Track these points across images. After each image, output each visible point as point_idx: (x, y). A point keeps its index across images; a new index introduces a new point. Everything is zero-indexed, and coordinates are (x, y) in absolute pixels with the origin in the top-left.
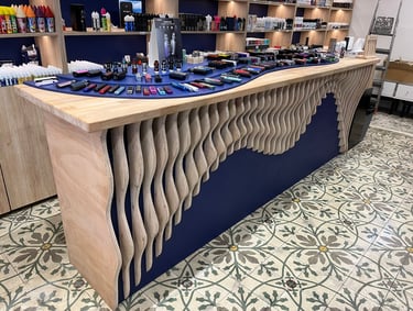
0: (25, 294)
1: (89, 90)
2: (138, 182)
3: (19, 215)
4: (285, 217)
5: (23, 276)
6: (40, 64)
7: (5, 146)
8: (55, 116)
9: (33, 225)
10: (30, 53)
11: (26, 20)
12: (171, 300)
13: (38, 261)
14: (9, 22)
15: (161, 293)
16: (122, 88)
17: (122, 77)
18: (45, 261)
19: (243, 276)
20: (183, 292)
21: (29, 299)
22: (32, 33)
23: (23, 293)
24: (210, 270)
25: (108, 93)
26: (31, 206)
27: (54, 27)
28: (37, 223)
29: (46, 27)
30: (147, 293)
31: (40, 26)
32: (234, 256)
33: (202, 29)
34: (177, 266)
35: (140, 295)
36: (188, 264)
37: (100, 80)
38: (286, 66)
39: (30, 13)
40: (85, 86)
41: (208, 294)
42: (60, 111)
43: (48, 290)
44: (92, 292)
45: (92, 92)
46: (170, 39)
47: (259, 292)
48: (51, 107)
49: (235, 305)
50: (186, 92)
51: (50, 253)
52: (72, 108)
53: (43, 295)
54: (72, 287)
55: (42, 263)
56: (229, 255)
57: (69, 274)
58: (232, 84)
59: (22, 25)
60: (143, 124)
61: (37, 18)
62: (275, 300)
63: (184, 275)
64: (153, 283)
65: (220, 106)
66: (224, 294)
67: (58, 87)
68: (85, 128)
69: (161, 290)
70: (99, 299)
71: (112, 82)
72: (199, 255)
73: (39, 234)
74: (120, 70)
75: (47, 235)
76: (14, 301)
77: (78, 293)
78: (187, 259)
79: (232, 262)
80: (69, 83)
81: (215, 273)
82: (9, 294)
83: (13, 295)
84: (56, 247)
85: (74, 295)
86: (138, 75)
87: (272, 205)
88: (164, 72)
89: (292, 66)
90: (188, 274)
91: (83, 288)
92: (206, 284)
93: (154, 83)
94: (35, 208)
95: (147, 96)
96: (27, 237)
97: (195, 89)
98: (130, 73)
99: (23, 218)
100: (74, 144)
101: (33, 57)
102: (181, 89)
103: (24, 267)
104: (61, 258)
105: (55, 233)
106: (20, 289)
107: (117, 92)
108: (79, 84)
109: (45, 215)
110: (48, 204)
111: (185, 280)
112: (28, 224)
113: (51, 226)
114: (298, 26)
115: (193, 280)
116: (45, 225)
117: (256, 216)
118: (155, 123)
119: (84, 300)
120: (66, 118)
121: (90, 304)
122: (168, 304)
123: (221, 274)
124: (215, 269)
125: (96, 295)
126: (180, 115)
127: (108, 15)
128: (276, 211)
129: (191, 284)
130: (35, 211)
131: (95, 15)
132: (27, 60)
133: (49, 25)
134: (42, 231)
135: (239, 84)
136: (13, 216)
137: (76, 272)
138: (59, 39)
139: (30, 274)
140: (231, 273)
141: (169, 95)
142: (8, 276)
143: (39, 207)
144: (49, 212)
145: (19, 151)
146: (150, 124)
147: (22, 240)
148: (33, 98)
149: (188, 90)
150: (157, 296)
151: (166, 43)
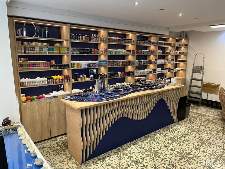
0: (55, 160)
1: (78, 100)
2: (88, 124)
3: (53, 139)
4: (142, 143)
5: (54, 155)
6: (64, 91)
7: (52, 116)
8: (70, 106)
9: (57, 142)
10: (61, 87)
11: (62, 80)
12: (97, 164)
13: (59, 152)
14: (57, 81)
15: (95, 162)
16: (86, 99)
17: (87, 96)
18: (61, 152)
19: (122, 159)
20: (101, 162)
21: (56, 161)
22: (63, 83)
23: (54, 159)
24: (111, 157)
25: (82, 101)
26: (57, 137)
27: (69, 81)
28: (58, 142)
29: (67, 81)
30: (91, 161)
31: (66, 81)
32: (120, 154)
33: (117, 77)
34: (101, 155)
35: (88, 162)
36: (105, 155)
37: (81, 97)
38: (141, 90)
39: (63, 78)
40: (77, 99)
41: (109, 163)
42: (71, 105)
43: (62, 159)
44: (74, 160)
45: (79, 101)
46: (101, 84)
47: (126, 163)
48: (69, 104)
49: (117, 166)
50: (102, 100)
51: (62, 150)
52: (74, 105)
53: (60, 160)
54: (69, 159)
55: (60, 152)
56: (119, 153)
57: (68, 155)
58: (117, 97)
59: (61, 81)
60: (90, 108)
61: (65, 79)
62: (130, 166)
63: (103, 158)
64: (93, 159)
65: (113, 103)
66: (114, 163)
67: (70, 99)
68: (76, 109)
69: (95, 161)
70: (76, 162)
71: (84, 98)
72: (109, 153)
73: (59, 145)
74: (87, 94)
75: (61, 145)
76: (52, 161)
77: (70, 160)
78: (105, 154)
79: (119, 155)
80: (73, 98)
81: (113, 158)
82: (51, 159)
83: (52, 160)
84: (64, 148)
85: (69, 160)
86: (91, 95)
87: (140, 140)
88: (99, 94)
89: (143, 90)
90: (104, 157)
91: (72, 159)
92: (109, 160)
93: (95, 98)
94: (58, 137)
95: (92, 101)
96: (56, 145)
97: (105, 99)
98: (89, 95)
99: (54, 140)
100: (73, 113)
101: (62, 89)
102: (101, 99)
103: (55, 153)
104: (65, 151)
105: (64, 145)
106: (54, 158)
107: (85, 100)
108: (75, 98)
109: (61, 140)
110: (62, 136)
111: (103, 159)
112: (56, 142)
113: (63, 143)
114: (158, 71)
115: (105, 159)
116: (61, 142)
117: (132, 143)
118: (93, 108)
119: (72, 162)
120: (72, 107)
121: (73, 163)
122: (96, 164)
123: (114, 158)
124: (113, 157)
125: (75, 161)
126: (100, 106)
127: (85, 76)
128: (140, 141)
129: (105, 160)
130: (58, 138)
131: (81, 76)
132: (60, 89)
133: (68, 80)
134: (60, 144)
135: (119, 97)
136: (51, 139)
137: (70, 155)
138: (70, 84)
139: (57, 155)
140: (118, 158)
141: (98, 101)
142: (50, 155)
143: (59, 137)
144: (62, 139)
145: (56, 118)
146: (92, 108)
147: (54, 146)
148: (65, 102)
149: (103, 99)
150: (93, 162)
151: (100, 86)
